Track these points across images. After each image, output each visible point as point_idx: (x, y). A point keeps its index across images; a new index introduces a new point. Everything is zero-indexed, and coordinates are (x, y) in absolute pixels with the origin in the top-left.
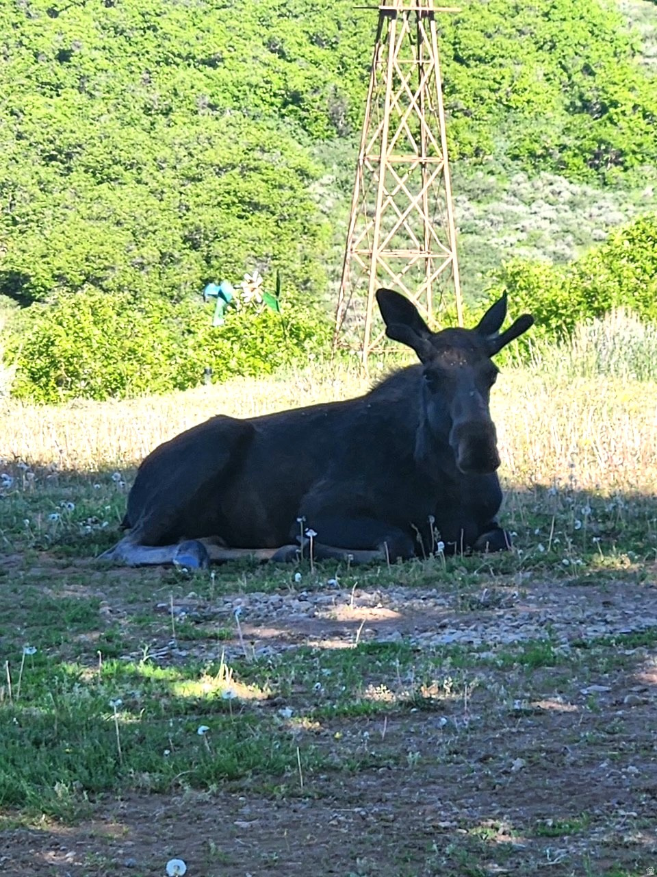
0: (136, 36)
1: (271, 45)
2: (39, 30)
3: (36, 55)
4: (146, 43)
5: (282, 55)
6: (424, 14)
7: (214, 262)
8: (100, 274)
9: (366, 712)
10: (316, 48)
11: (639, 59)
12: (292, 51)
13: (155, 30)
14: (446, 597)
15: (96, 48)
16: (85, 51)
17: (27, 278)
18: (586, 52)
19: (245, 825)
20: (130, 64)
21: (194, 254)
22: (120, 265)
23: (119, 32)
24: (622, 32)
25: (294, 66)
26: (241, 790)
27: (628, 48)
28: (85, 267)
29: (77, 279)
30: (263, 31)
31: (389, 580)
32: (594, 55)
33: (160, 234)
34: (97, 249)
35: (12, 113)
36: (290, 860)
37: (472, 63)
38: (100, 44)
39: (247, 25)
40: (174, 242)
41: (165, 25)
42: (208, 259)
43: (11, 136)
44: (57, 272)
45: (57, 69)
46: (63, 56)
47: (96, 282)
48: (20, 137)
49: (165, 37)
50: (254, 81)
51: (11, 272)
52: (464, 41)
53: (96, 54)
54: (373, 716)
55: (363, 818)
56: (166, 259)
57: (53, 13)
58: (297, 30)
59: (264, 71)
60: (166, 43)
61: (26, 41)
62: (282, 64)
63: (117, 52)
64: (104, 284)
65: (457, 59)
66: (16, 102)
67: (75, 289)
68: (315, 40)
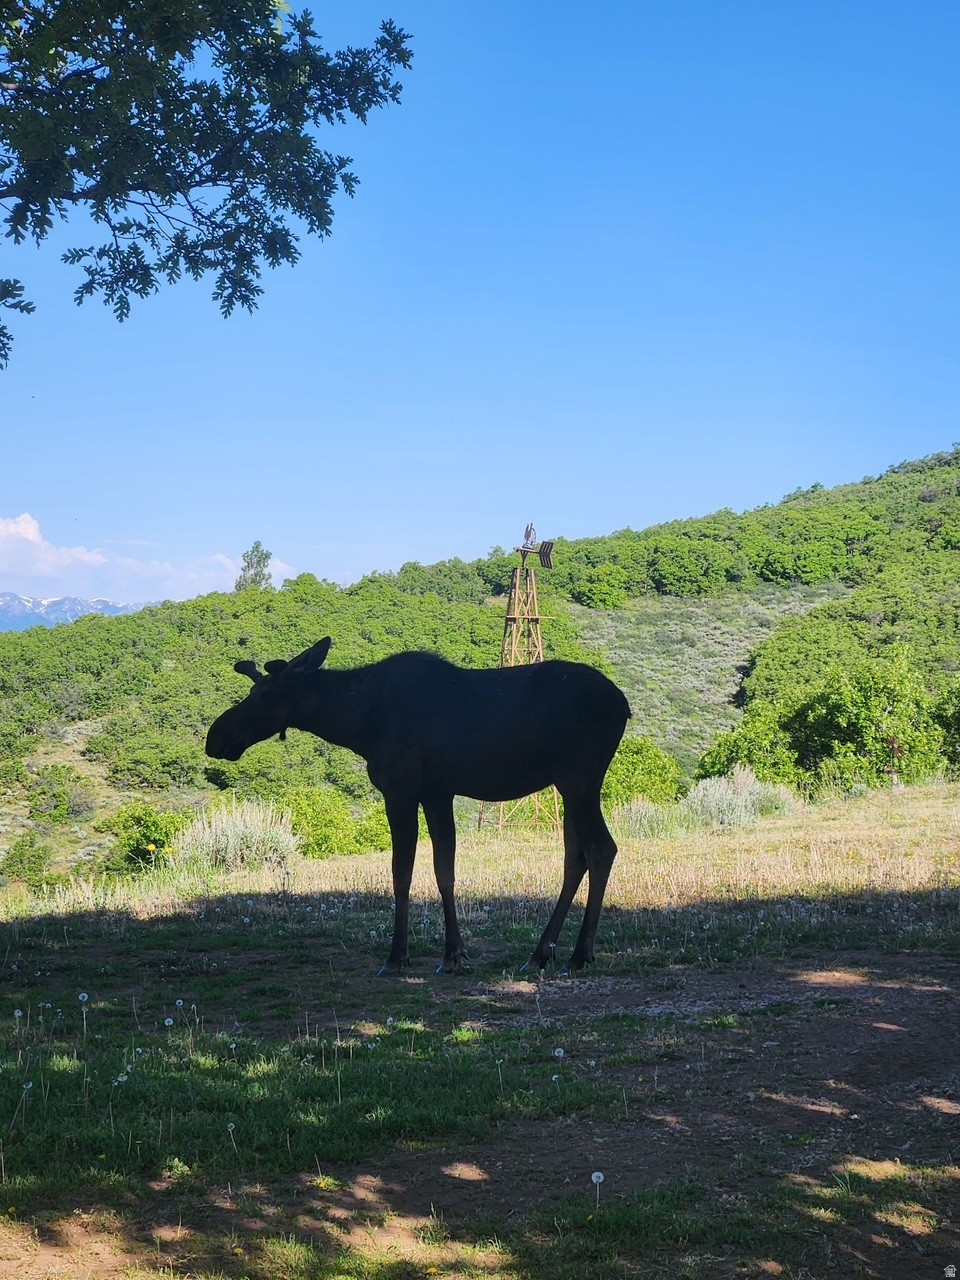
0: (285, 630)
1: (364, 635)
2: (228, 626)
3: (226, 641)
4: (290, 634)
5: (370, 640)
6: (533, 620)
7: (332, 763)
8: (267, 770)
9: (636, 1061)
10: (390, 636)
11: (580, 640)
12: (376, 638)
13: (295, 626)
14: (638, 983)
15: (261, 637)
16: (255, 638)
17: (224, 773)
18: (549, 637)
19: (600, 1140)
20: (281, 647)
21: (321, 758)
22: (278, 765)
23: (274, 627)
24: (570, 624)
25: (377, 647)
26: (588, 1116)
27: (573, 634)
28: (258, 766)
29: (254, 773)
30: (359, 626)
31: (600, 972)
32: (554, 639)
33: (301, 747)
34: (265, 755)
35: (213, 676)
36: (640, 1165)
37: (482, 644)
38: (264, 635)
39: (349, 623)
40: (310, 751)
41: (302, 623)
42: (329, 762)
43: (213, 689)
44: (241, 770)
45: (239, 650)
46: (242, 642)
47: (264, 775)
48: (218, 690)
49: (302, 630)
50: (354, 656)
51: (214, 770)
52: (477, 631)
53: (261, 640)
54: (640, 1064)
55: (672, 1135)
56: (305, 762)
57: (236, 616)
58: (379, 626)
59: (359, 650)
60: (303, 634)
61: (220, 633)
62: (370, 646)
63: (273, 639)
64: (269, 776)
65: (473, 642)
66: (215, 669)
67: (252, 779)
68: (389, 632)
